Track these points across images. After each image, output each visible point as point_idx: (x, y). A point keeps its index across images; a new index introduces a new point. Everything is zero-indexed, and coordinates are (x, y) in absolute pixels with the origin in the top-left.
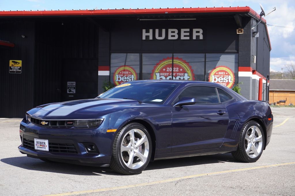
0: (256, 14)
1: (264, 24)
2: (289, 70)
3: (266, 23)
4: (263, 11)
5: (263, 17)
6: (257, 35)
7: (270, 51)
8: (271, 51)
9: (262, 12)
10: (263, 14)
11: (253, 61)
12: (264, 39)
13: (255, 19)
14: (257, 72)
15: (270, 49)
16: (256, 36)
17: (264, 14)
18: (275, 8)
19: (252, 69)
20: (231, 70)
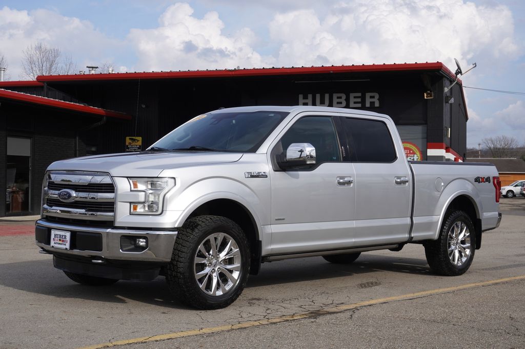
0: (450, 72)
1: (460, 85)
2: (487, 146)
3: (462, 84)
4: (459, 68)
5: (459, 76)
6: (452, 101)
7: (466, 121)
8: (468, 121)
9: (457, 70)
10: (459, 72)
11: (447, 135)
12: (460, 105)
13: (448, 79)
14: (451, 149)
15: (467, 119)
16: (450, 102)
17: (461, 72)
18: (475, 64)
19: (445, 146)
20: (416, 147)
